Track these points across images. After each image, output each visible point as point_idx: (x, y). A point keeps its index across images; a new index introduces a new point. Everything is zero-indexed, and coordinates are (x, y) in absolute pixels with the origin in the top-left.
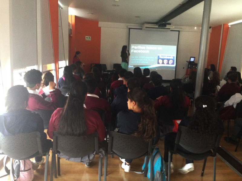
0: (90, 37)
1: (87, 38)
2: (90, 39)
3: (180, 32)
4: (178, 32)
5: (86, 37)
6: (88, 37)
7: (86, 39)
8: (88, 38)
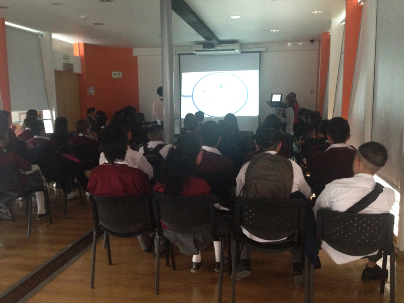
0: (121, 73)
1: (115, 74)
2: (121, 76)
3: (262, 54)
4: (259, 53)
5: (113, 73)
6: (117, 73)
7: (113, 76)
8: (117, 75)
